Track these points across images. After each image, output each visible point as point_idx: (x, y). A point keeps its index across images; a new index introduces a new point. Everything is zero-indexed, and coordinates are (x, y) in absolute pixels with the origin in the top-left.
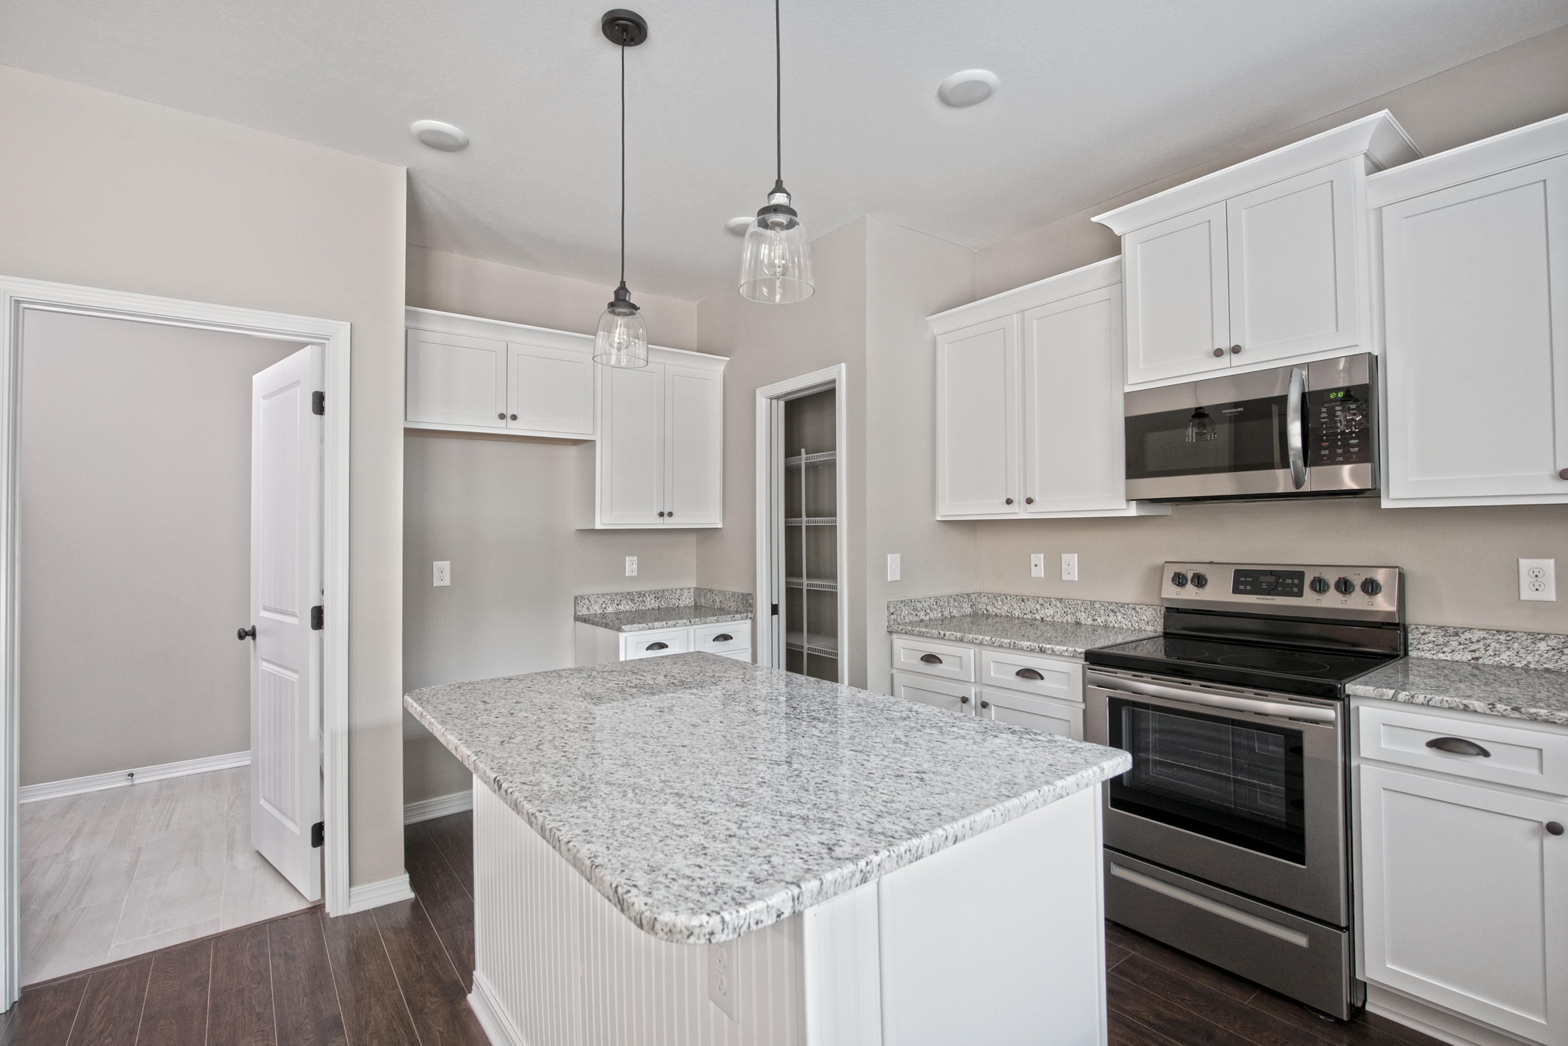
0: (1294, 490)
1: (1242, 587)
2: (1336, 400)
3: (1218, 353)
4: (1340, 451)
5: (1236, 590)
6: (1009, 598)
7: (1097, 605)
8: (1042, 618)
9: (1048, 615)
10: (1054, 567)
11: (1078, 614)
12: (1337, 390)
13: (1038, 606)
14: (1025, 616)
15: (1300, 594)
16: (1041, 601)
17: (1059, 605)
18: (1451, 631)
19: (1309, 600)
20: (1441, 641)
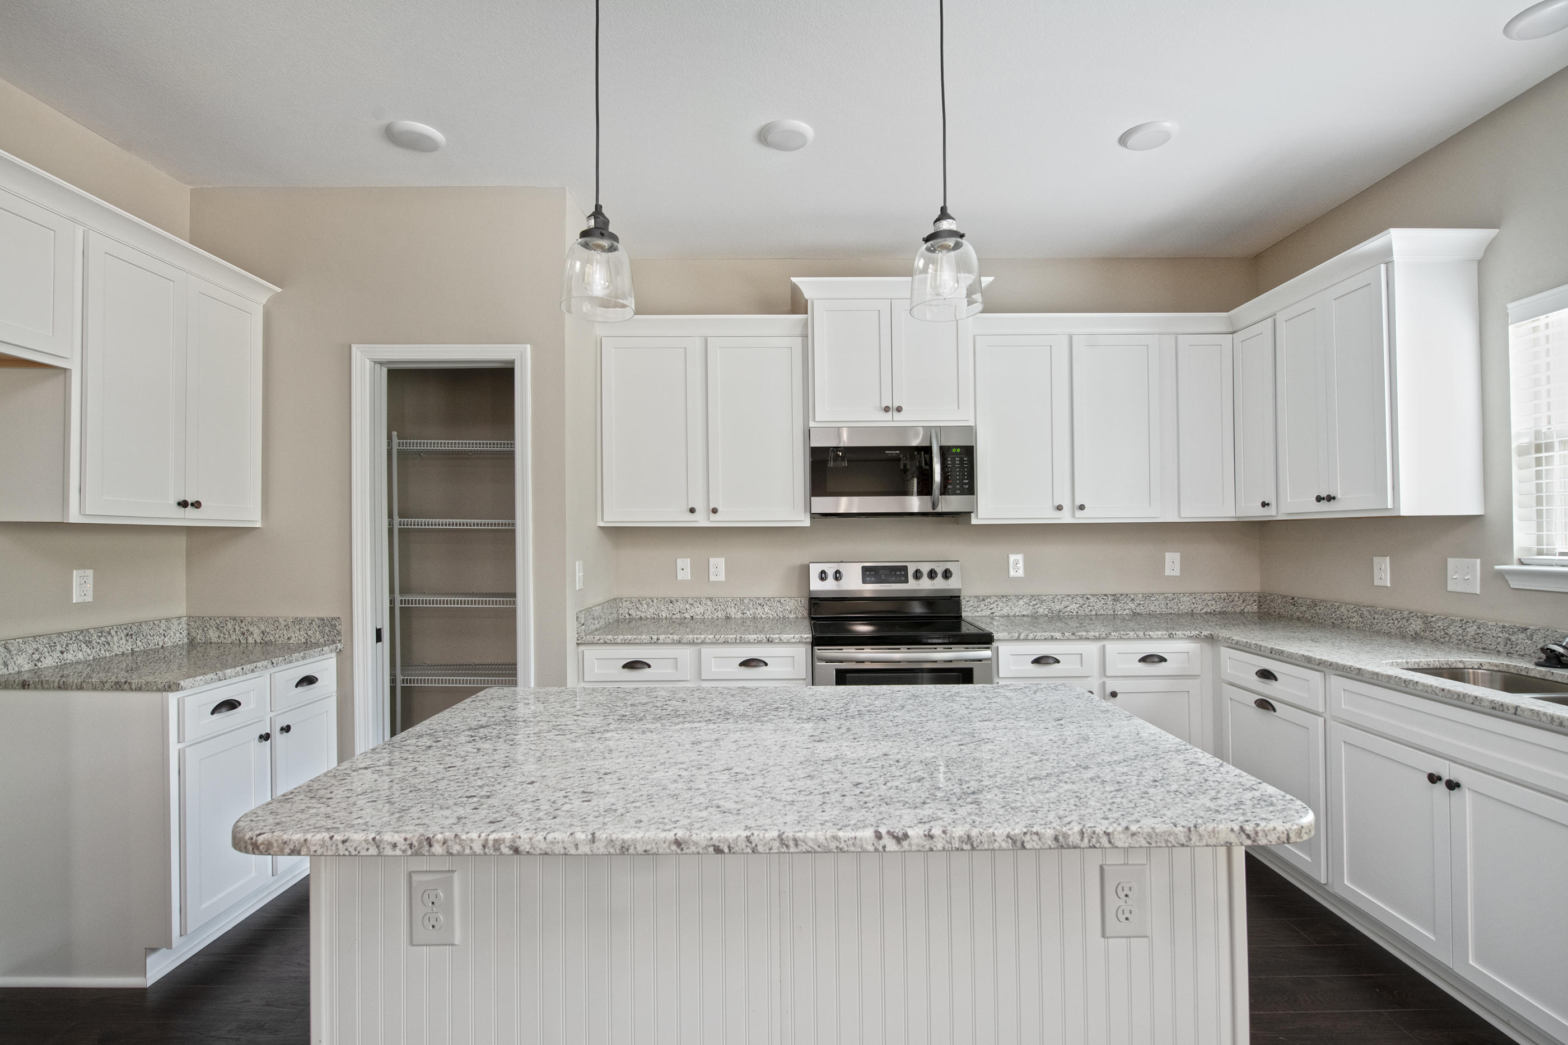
0: (930, 510)
1: (868, 579)
2: (956, 453)
3: (887, 409)
4: (958, 487)
5: (864, 582)
6: (655, 601)
7: (746, 601)
8: (692, 617)
9: (698, 613)
10: (701, 570)
11: (729, 610)
12: (957, 447)
13: (688, 606)
14: (674, 617)
15: (906, 581)
16: (690, 601)
17: (709, 603)
18: (981, 598)
19: (912, 585)
20: (976, 604)
